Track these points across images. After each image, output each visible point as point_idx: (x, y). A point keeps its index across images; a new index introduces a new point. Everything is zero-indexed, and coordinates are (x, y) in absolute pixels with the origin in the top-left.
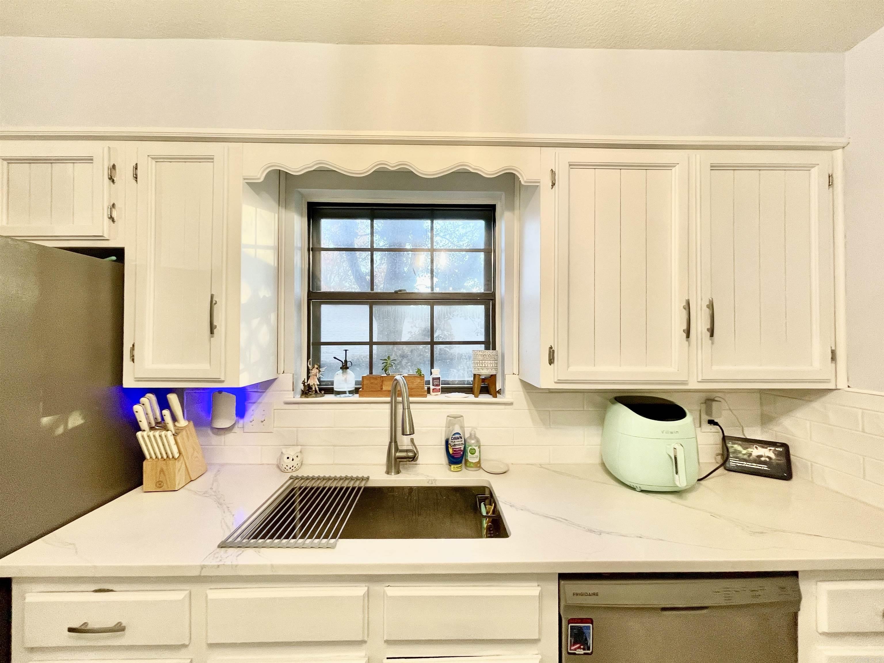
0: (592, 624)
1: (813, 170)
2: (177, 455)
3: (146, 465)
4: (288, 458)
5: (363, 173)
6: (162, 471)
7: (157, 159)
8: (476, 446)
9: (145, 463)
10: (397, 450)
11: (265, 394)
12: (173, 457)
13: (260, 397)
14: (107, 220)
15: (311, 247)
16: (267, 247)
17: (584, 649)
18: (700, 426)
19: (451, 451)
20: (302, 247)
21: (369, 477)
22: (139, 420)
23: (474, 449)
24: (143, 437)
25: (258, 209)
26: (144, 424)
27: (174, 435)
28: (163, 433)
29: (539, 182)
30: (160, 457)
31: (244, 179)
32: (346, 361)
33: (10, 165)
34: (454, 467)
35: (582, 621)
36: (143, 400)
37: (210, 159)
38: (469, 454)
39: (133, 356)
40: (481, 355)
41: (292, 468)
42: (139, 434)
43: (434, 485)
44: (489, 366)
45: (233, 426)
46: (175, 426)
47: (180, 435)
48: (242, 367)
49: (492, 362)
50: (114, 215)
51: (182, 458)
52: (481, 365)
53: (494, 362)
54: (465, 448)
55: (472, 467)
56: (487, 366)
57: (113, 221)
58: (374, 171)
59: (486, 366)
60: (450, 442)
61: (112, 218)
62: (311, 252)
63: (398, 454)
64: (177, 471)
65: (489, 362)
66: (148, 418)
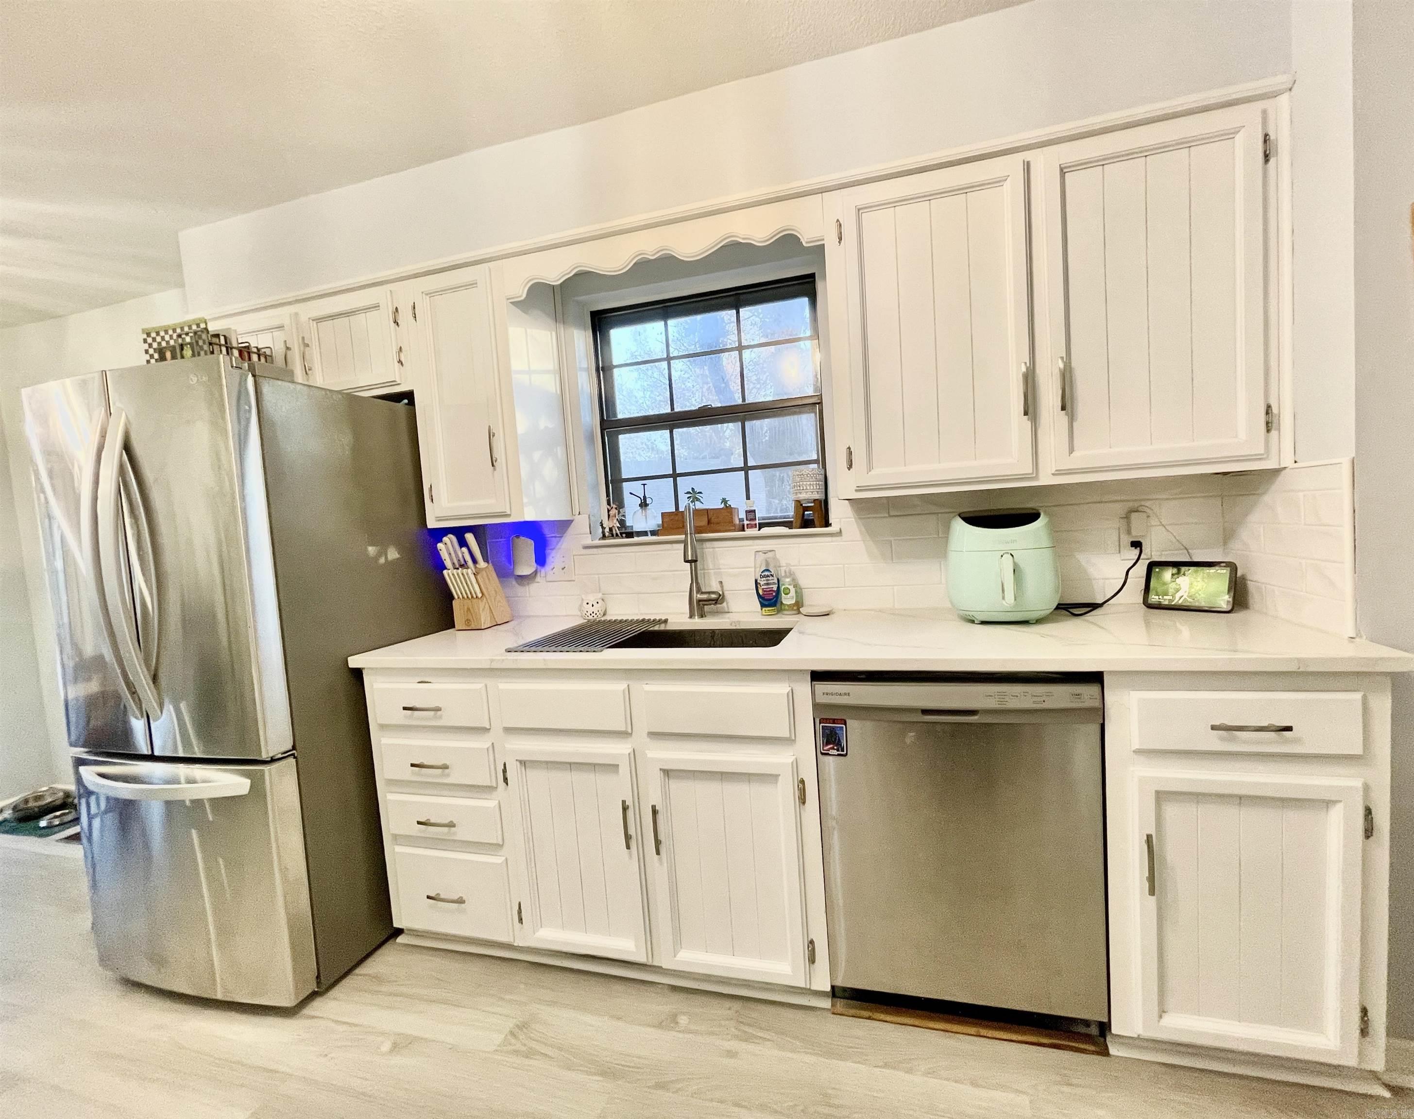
0: (845, 724)
1: (1238, 137)
2: (480, 595)
3: (455, 604)
4: (588, 604)
5: (620, 270)
6: (468, 609)
7: (430, 294)
8: (790, 585)
9: (453, 602)
10: (699, 591)
11: (563, 539)
12: (477, 597)
13: (558, 542)
14: (397, 364)
15: (601, 366)
16: (547, 372)
17: (838, 750)
18: (1120, 552)
19: (761, 592)
20: (588, 368)
21: (667, 619)
22: (443, 559)
23: (788, 588)
24: (449, 575)
25: (528, 330)
26: (448, 563)
27: (474, 574)
28: (465, 571)
29: (823, 240)
30: (466, 597)
31: (508, 299)
32: (645, 497)
33: (319, 324)
34: (765, 610)
35: (834, 721)
36: (445, 539)
37: (473, 284)
38: (783, 594)
39: (432, 496)
40: (798, 475)
41: (592, 615)
42: (445, 572)
43: (738, 627)
44: (808, 488)
45: (536, 572)
46: (476, 567)
47: (479, 575)
48: (525, 500)
49: (812, 483)
50: (403, 359)
51: (485, 599)
52: (798, 488)
53: (815, 483)
54: (778, 587)
55: (787, 610)
56: (807, 489)
57: (402, 364)
58: (635, 264)
59: (805, 488)
60: (758, 581)
61: (400, 362)
62: (601, 372)
63: (700, 596)
64: (481, 609)
65: (808, 483)
66: (451, 559)
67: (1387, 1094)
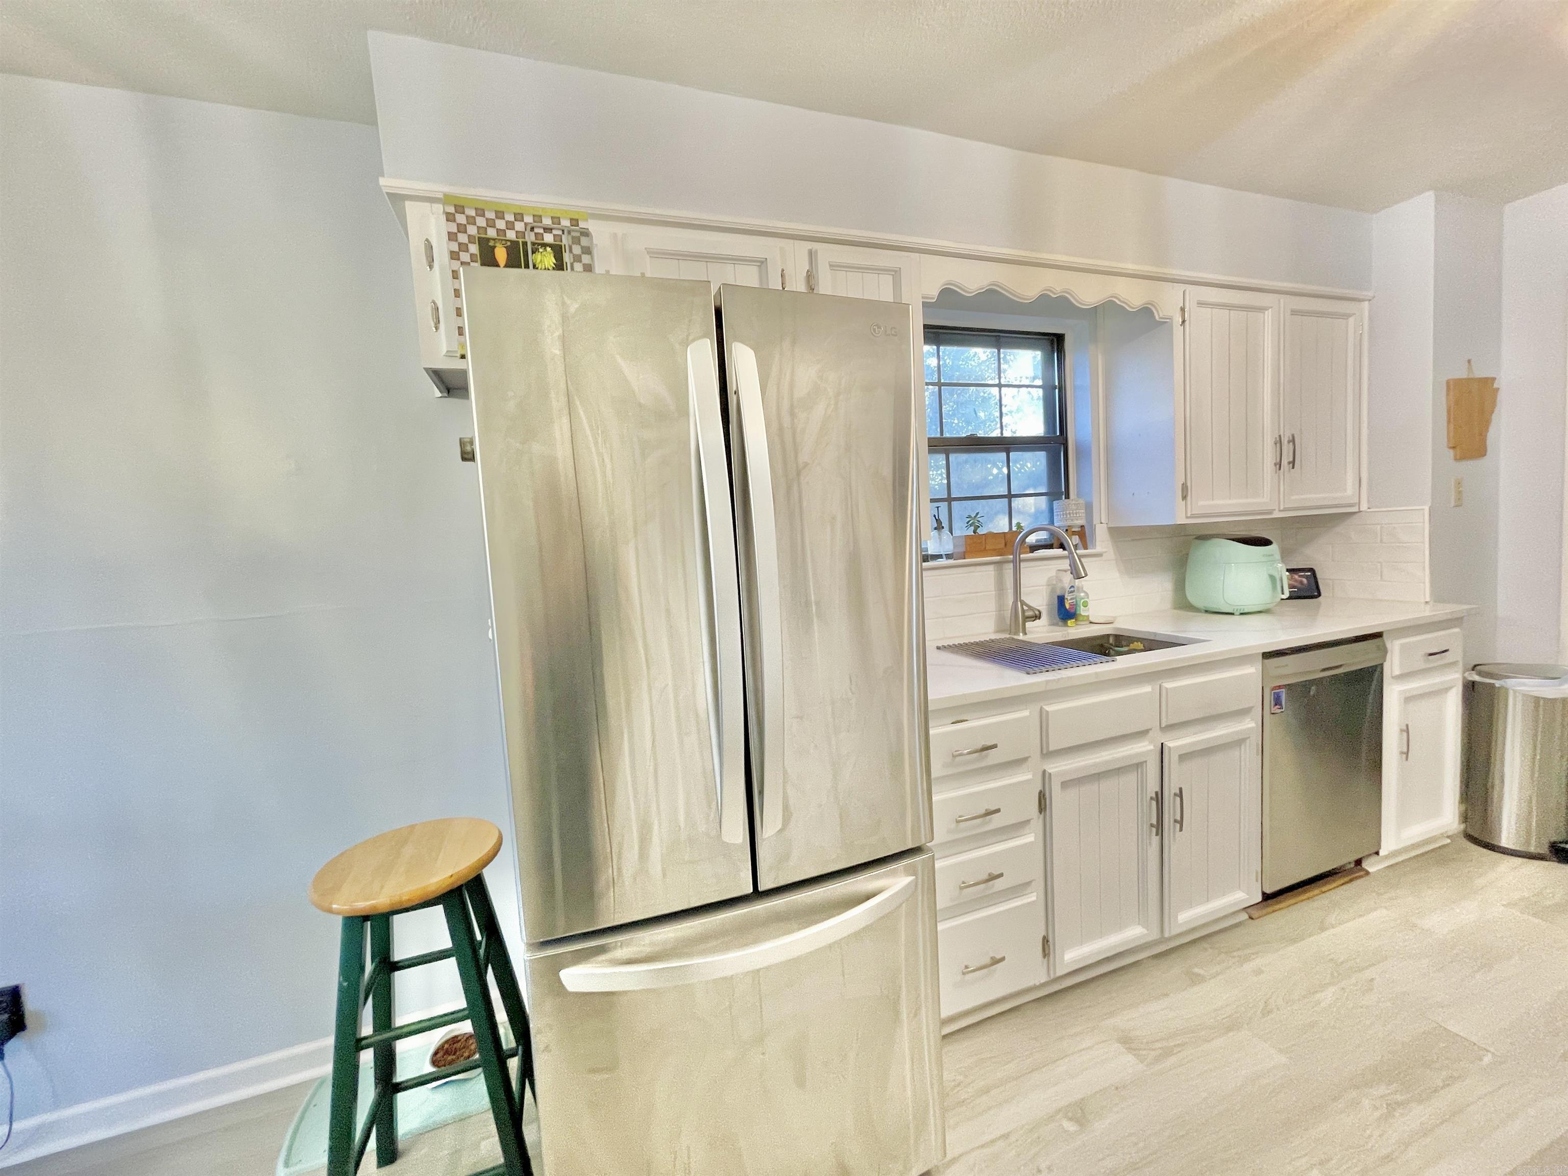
1: (1350, 319)
7: (835, 266)
17: (1280, 709)
19: (1068, 606)
29: (1171, 319)
31: (923, 298)
33: (653, 260)
34: (1071, 622)
55: (1084, 621)
60: (1066, 597)
67: (1449, 841)
